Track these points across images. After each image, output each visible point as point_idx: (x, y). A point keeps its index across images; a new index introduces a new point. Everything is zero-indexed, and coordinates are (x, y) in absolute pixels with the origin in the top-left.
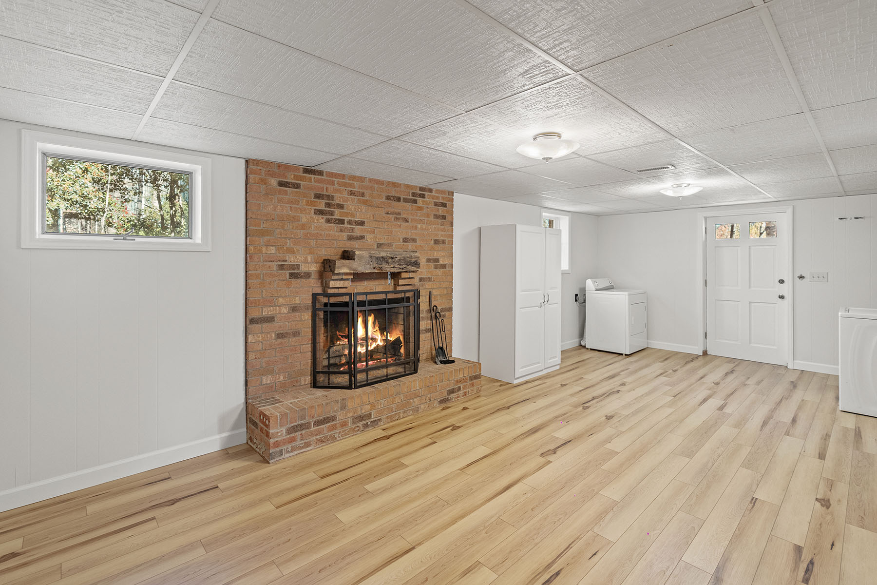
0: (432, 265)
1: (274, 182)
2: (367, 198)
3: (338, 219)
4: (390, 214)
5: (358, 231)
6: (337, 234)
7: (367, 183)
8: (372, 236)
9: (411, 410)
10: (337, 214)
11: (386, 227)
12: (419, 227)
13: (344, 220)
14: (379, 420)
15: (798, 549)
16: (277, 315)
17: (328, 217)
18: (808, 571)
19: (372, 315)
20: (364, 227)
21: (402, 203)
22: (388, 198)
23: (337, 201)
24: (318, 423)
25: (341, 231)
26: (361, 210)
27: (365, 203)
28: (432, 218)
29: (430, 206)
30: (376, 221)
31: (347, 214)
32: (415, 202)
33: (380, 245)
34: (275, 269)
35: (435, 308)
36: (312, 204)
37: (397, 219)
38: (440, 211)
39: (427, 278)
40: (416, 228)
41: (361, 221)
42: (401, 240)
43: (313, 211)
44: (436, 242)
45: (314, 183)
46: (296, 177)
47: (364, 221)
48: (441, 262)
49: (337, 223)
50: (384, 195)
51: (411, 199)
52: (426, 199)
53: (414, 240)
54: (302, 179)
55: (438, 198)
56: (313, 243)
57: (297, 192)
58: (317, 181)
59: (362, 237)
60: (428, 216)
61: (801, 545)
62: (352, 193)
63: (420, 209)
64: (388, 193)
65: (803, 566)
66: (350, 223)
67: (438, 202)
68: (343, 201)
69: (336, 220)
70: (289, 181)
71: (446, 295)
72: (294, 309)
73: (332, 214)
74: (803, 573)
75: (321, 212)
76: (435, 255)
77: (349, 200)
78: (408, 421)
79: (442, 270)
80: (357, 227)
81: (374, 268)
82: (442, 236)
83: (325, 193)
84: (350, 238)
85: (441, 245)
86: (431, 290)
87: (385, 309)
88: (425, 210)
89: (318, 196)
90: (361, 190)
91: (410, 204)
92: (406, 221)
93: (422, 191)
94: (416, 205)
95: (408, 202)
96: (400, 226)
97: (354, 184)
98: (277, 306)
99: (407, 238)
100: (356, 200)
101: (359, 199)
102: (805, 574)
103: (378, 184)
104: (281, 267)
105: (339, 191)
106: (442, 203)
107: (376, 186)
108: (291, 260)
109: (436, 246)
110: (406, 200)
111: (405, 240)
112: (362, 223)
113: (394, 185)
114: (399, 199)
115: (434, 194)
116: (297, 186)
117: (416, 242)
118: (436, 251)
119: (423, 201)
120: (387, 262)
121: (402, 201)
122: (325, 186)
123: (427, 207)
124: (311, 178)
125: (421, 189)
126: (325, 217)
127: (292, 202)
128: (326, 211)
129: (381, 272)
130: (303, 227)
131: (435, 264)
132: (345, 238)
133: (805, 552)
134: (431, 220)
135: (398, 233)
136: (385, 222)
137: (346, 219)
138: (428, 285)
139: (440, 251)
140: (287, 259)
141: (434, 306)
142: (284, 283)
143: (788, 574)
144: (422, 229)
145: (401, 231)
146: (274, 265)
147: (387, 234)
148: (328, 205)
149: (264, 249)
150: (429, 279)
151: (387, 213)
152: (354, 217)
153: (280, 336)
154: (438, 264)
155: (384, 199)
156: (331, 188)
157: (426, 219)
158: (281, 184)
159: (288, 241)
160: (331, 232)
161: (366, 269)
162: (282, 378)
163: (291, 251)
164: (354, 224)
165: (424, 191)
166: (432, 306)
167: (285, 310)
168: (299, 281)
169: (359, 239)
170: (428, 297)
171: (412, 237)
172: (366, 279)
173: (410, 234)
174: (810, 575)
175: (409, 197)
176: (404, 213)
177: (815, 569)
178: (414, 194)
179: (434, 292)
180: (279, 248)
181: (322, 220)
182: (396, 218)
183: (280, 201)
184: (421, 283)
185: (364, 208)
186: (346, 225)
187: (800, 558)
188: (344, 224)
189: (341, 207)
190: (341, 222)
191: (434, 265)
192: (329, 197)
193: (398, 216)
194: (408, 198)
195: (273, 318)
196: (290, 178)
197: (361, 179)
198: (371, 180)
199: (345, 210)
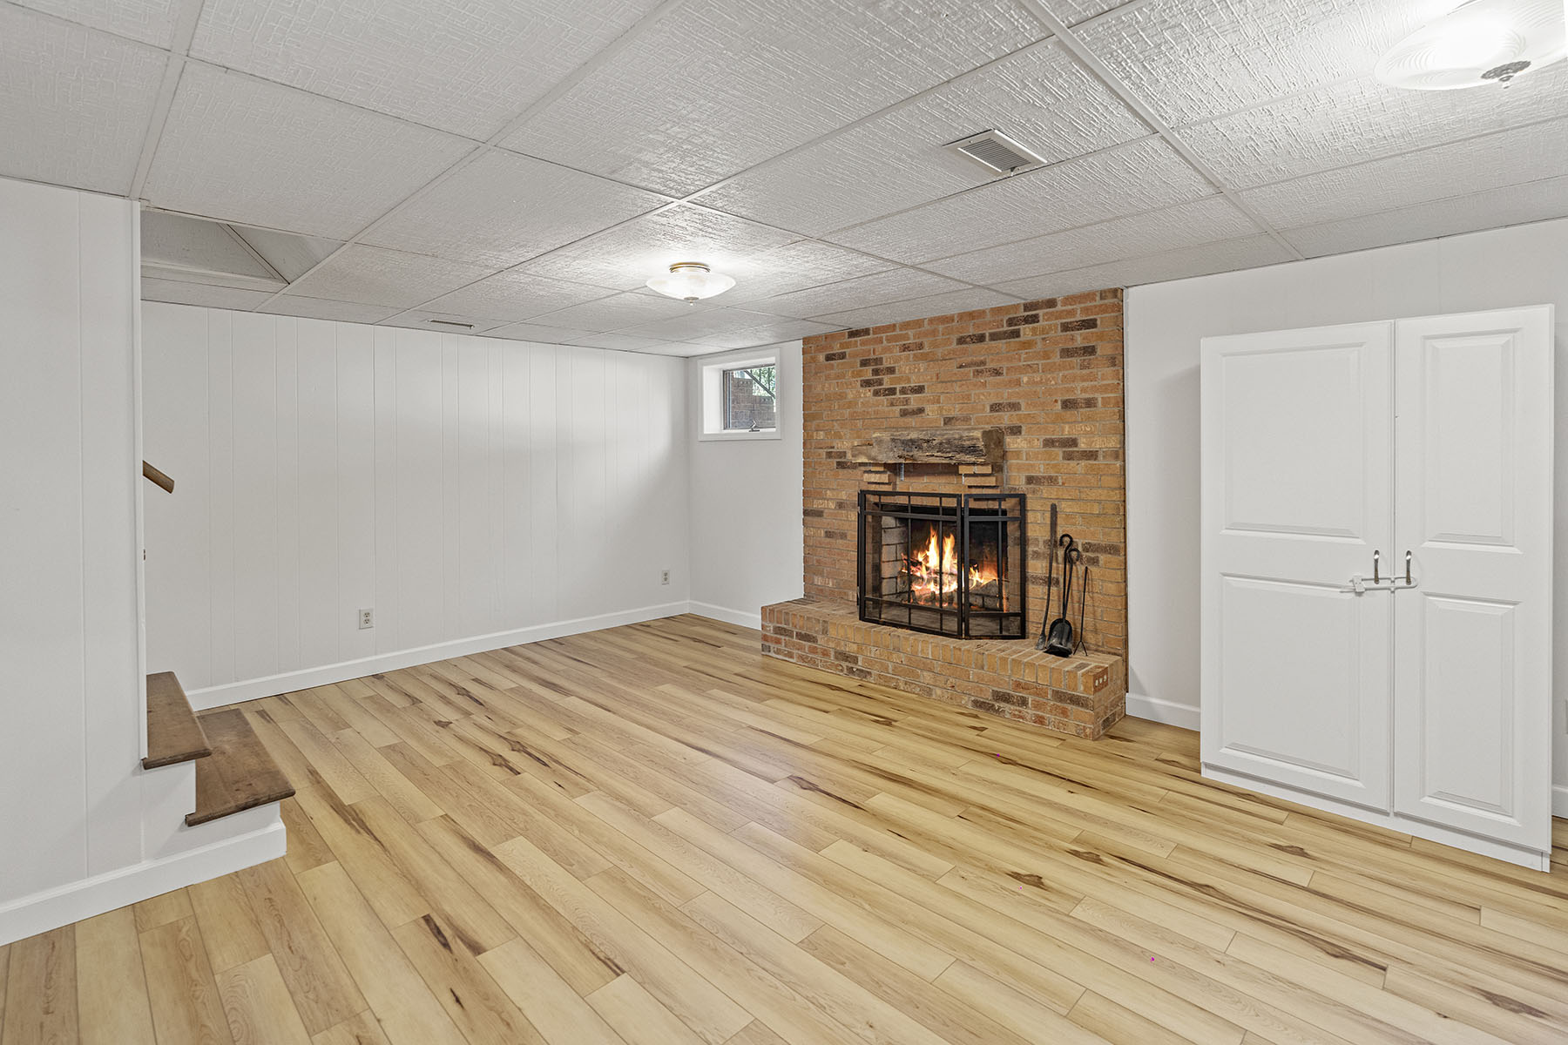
0: (1059, 452)
1: (822, 357)
2: (926, 349)
3: (888, 389)
4: (966, 366)
5: (914, 401)
6: (887, 409)
7: (927, 326)
8: (936, 406)
9: (919, 686)
10: (887, 381)
11: (958, 389)
12: (1025, 379)
13: (895, 389)
14: (868, 672)
15: (477, 949)
16: (826, 511)
17: (876, 388)
18: (438, 932)
19: (952, 536)
20: (924, 395)
21: (988, 343)
22: (961, 341)
23: (886, 364)
24: (801, 636)
25: (892, 405)
26: (919, 370)
27: (924, 357)
28: (1056, 358)
29: (1052, 333)
30: (943, 382)
31: (899, 380)
32: (1016, 334)
33: (948, 421)
34: (824, 457)
35: (1067, 539)
36: (859, 374)
37: (978, 373)
38: (1079, 339)
39: (1044, 477)
40: (1018, 383)
41: (919, 386)
42: (988, 409)
43: (859, 384)
44: (1068, 404)
45: (859, 347)
46: (842, 345)
47: (923, 386)
48: (1082, 446)
49: (887, 395)
50: (954, 338)
51: (1005, 332)
52: (1042, 323)
53: (1015, 406)
54: (847, 345)
55: (1071, 313)
56: (859, 423)
57: (842, 364)
58: (863, 343)
59: (921, 411)
60: (1046, 356)
61: (480, 956)
62: (905, 348)
63: (1028, 345)
64: (961, 333)
65: (448, 933)
66: (903, 391)
67: (1071, 323)
68: (895, 363)
69: (886, 390)
70: (834, 352)
71: (1098, 515)
72: (841, 505)
73: (880, 383)
74: (438, 924)
75: (867, 383)
76: (1067, 432)
77: (901, 359)
78: (887, 693)
79: (1083, 463)
80: (912, 397)
81: (900, 457)
82: (1084, 390)
83: (872, 356)
84: (904, 413)
85: (1082, 410)
86: (1056, 502)
87: (908, 519)
88: (1040, 345)
89: (864, 363)
90: (917, 341)
91: (1004, 341)
92: (997, 373)
93: (1030, 310)
94: (1017, 339)
95: (1000, 339)
96: (984, 385)
97: (907, 334)
98: (825, 499)
99: (1000, 404)
100: (912, 356)
101: (914, 355)
102: (435, 925)
103: (943, 323)
104: (829, 455)
105: (888, 350)
106: (1083, 321)
107: (941, 327)
108: (839, 446)
109: (1068, 414)
110: (994, 337)
111: (995, 408)
112: (920, 389)
113: (971, 315)
114: (981, 338)
115: (1059, 307)
116: (842, 356)
117: (1019, 409)
118: (1068, 423)
119: (1034, 330)
120: (920, 447)
121: (987, 339)
122: (872, 347)
123: (1043, 339)
124: (856, 342)
125: (1027, 307)
126: (872, 389)
127: (838, 377)
128: (873, 380)
129: (949, 464)
130: (851, 404)
131: (1064, 449)
132: (897, 414)
133: (468, 953)
134: (1055, 363)
135: (982, 397)
136: (956, 381)
137: (898, 387)
138: (1047, 492)
139: (1079, 422)
140: (835, 444)
141: (1064, 536)
142: (832, 473)
143: (447, 908)
144: (1031, 383)
145: (988, 392)
146: (823, 452)
147: (961, 401)
148: (876, 372)
149: (815, 434)
150: (1052, 480)
151: (961, 367)
152: (909, 382)
153: (829, 534)
154: (1075, 449)
155: (954, 345)
156: (879, 348)
157: (1040, 362)
158: (829, 358)
159: (835, 424)
160: (880, 408)
161: (888, 458)
162: (831, 585)
163: (838, 436)
164: (909, 392)
165: (1035, 310)
166: (1059, 537)
167: (832, 505)
168: (845, 471)
169: (917, 414)
170: (1048, 515)
171: (1009, 401)
172: (928, 474)
173: (1006, 395)
174: (431, 929)
175: (1001, 329)
176: (993, 360)
177: (435, 941)
178: (1011, 322)
179: (1064, 508)
180: (827, 432)
181: (868, 393)
182: (977, 371)
183: (828, 377)
184: (1032, 486)
185: (922, 366)
186: (898, 395)
187: (459, 937)
188: (895, 394)
189: (891, 370)
190: (892, 391)
191: (1064, 452)
192: (878, 361)
193: (979, 368)
194: (1000, 332)
195: (822, 512)
196: (837, 350)
197: (918, 323)
198: (931, 321)
199: (897, 375)
